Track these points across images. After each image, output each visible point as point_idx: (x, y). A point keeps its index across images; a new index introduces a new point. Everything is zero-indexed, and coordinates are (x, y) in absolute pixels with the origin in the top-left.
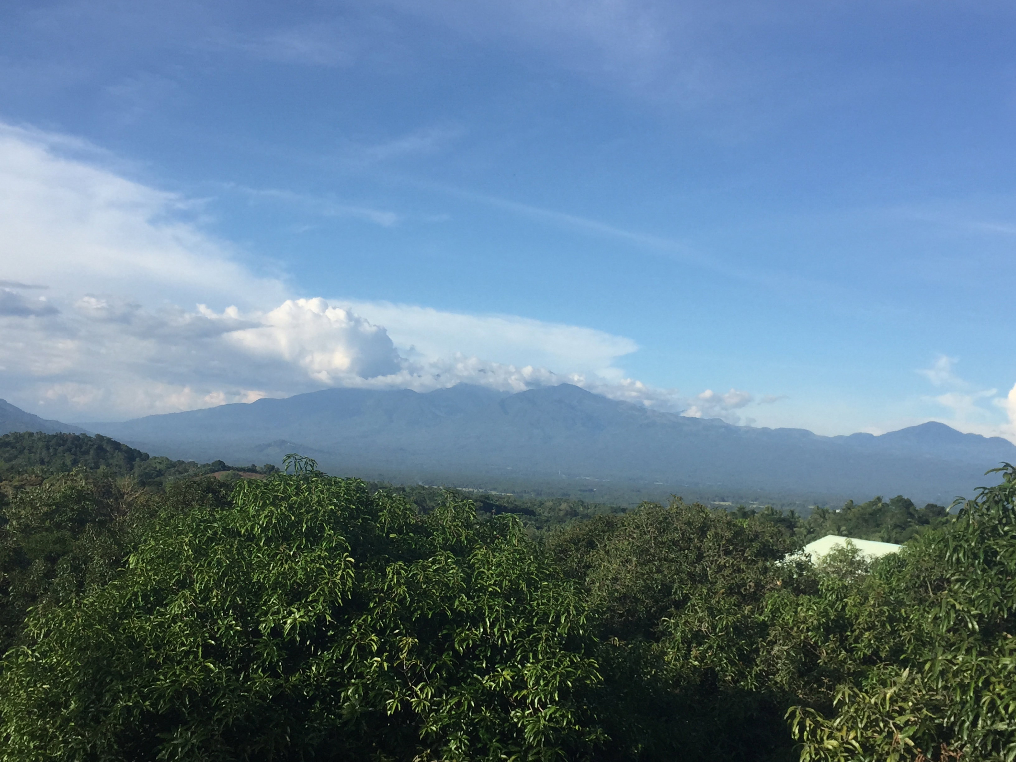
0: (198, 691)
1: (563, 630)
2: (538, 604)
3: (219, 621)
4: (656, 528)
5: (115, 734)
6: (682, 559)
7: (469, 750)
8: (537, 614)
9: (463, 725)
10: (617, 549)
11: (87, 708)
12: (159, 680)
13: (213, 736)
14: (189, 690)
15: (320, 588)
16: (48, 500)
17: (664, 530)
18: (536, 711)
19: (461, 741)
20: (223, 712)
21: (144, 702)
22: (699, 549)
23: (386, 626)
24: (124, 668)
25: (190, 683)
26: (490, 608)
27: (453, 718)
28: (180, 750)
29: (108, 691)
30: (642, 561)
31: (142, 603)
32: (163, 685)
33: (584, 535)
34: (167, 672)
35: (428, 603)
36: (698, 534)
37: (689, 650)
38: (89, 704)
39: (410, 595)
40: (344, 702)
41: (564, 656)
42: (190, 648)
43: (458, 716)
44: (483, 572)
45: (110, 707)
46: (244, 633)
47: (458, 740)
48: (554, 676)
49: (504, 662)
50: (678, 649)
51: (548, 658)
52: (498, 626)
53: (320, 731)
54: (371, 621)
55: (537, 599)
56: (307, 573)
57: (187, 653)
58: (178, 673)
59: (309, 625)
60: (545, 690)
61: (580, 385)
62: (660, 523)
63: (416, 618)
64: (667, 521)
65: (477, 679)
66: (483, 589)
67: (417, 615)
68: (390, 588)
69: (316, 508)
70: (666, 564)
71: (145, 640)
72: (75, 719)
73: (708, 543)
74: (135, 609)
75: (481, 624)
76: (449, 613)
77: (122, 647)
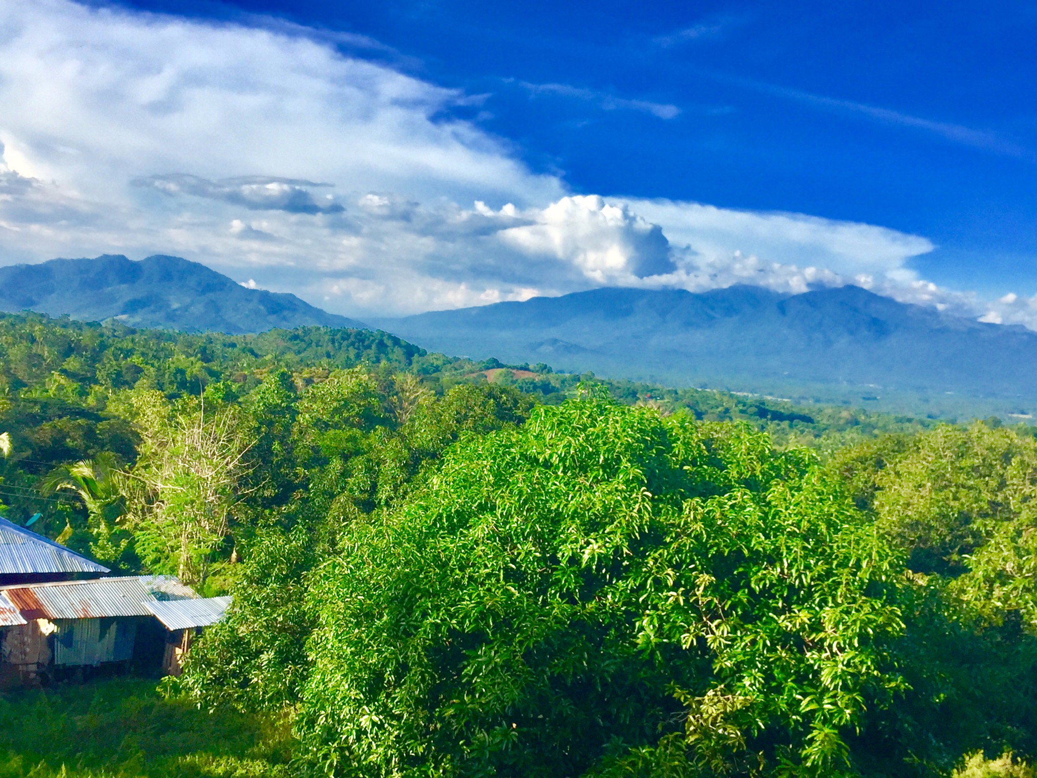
0: (501, 613)
1: (864, 575)
2: (838, 547)
3: (519, 545)
4: (953, 452)
5: (425, 648)
6: (982, 487)
7: (763, 687)
8: (837, 556)
9: (758, 663)
10: (910, 473)
11: (398, 621)
12: (464, 600)
13: (515, 656)
14: (492, 612)
15: (617, 521)
16: (337, 395)
17: (962, 456)
18: (833, 655)
19: (755, 678)
20: (524, 635)
21: (451, 620)
22: (1002, 476)
23: (682, 561)
24: (432, 586)
25: (493, 605)
26: (788, 548)
27: (747, 655)
28: (484, 667)
29: (418, 607)
30: (937, 486)
31: (446, 524)
32: (468, 605)
33: (872, 454)
34: (472, 593)
35: (724, 541)
36: (1001, 461)
37: (991, 590)
38: (400, 618)
39: (706, 531)
40: (639, 631)
41: (865, 602)
42: (493, 570)
43: (753, 655)
44: (781, 511)
45: (420, 622)
46: (543, 559)
47: (752, 677)
48: (854, 622)
49: (801, 602)
50: (979, 588)
51: (849, 603)
52: (795, 568)
53: (615, 658)
54: (667, 556)
55: (837, 541)
56: (604, 506)
57: (489, 576)
58: (482, 595)
59: (606, 556)
60: (844, 635)
61: (866, 287)
62: (959, 447)
63: (713, 554)
64: (967, 445)
65: (772, 618)
66: (780, 529)
67: (713, 551)
68: (686, 523)
69: (613, 441)
70: (963, 492)
71: (450, 560)
72: (387, 631)
73: (1011, 471)
74: (440, 529)
75: (778, 564)
76: (746, 552)
77: (429, 565)
